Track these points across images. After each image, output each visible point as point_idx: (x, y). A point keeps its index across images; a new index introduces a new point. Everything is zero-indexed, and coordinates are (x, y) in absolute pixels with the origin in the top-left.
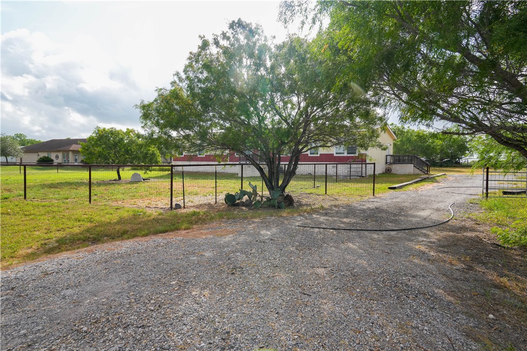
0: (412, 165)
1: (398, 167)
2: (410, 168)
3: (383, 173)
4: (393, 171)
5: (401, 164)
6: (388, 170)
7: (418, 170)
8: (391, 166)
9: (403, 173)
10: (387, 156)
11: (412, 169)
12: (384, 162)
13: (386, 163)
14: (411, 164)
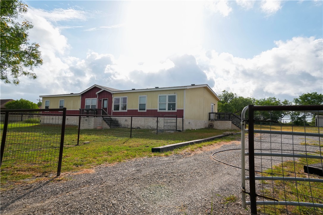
0: (231, 122)
1: (219, 123)
2: (228, 125)
3: (206, 128)
4: (215, 127)
5: (221, 120)
6: (211, 126)
7: (236, 126)
8: (212, 122)
9: (223, 129)
10: (210, 113)
11: (230, 126)
12: (207, 118)
13: (209, 119)
14: (229, 120)
